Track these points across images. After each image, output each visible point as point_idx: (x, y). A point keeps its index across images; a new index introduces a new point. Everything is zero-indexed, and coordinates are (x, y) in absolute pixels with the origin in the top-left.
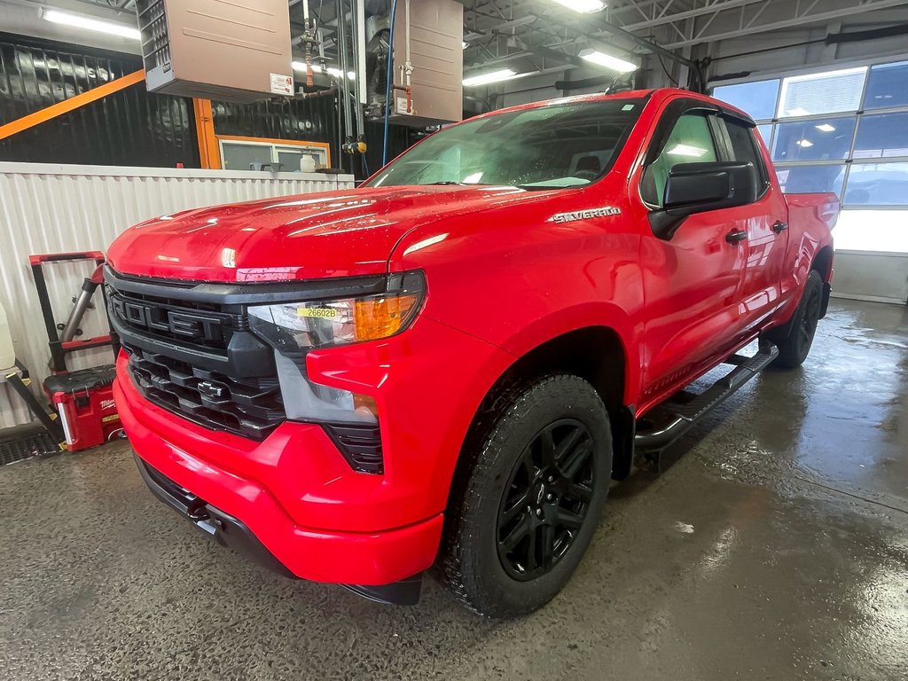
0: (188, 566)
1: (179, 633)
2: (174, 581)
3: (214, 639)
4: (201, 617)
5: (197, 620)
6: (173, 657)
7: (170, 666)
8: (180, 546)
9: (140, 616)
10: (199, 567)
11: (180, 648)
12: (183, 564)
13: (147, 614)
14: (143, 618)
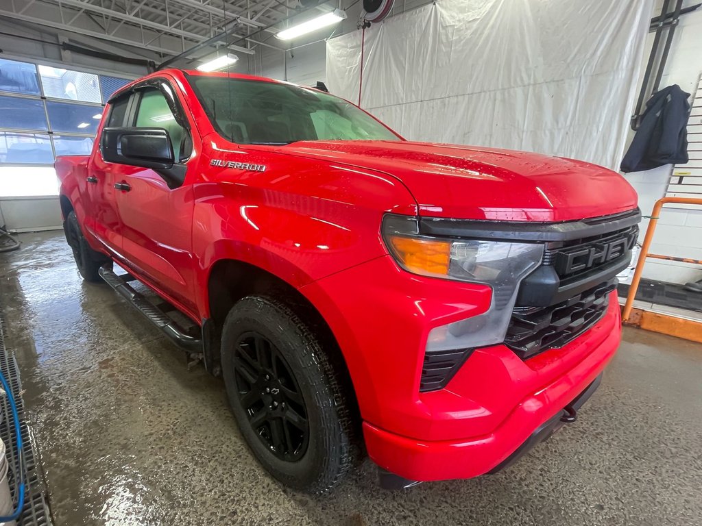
0: (542, 470)
1: (594, 449)
2: (562, 472)
3: (582, 430)
4: (574, 441)
5: (578, 443)
6: (610, 444)
7: (615, 443)
8: (526, 488)
9: (606, 479)
10: (537, 462)
11: (602, 443)
12: (541, 475)
13: (601, 475)
14: (605, 475)
